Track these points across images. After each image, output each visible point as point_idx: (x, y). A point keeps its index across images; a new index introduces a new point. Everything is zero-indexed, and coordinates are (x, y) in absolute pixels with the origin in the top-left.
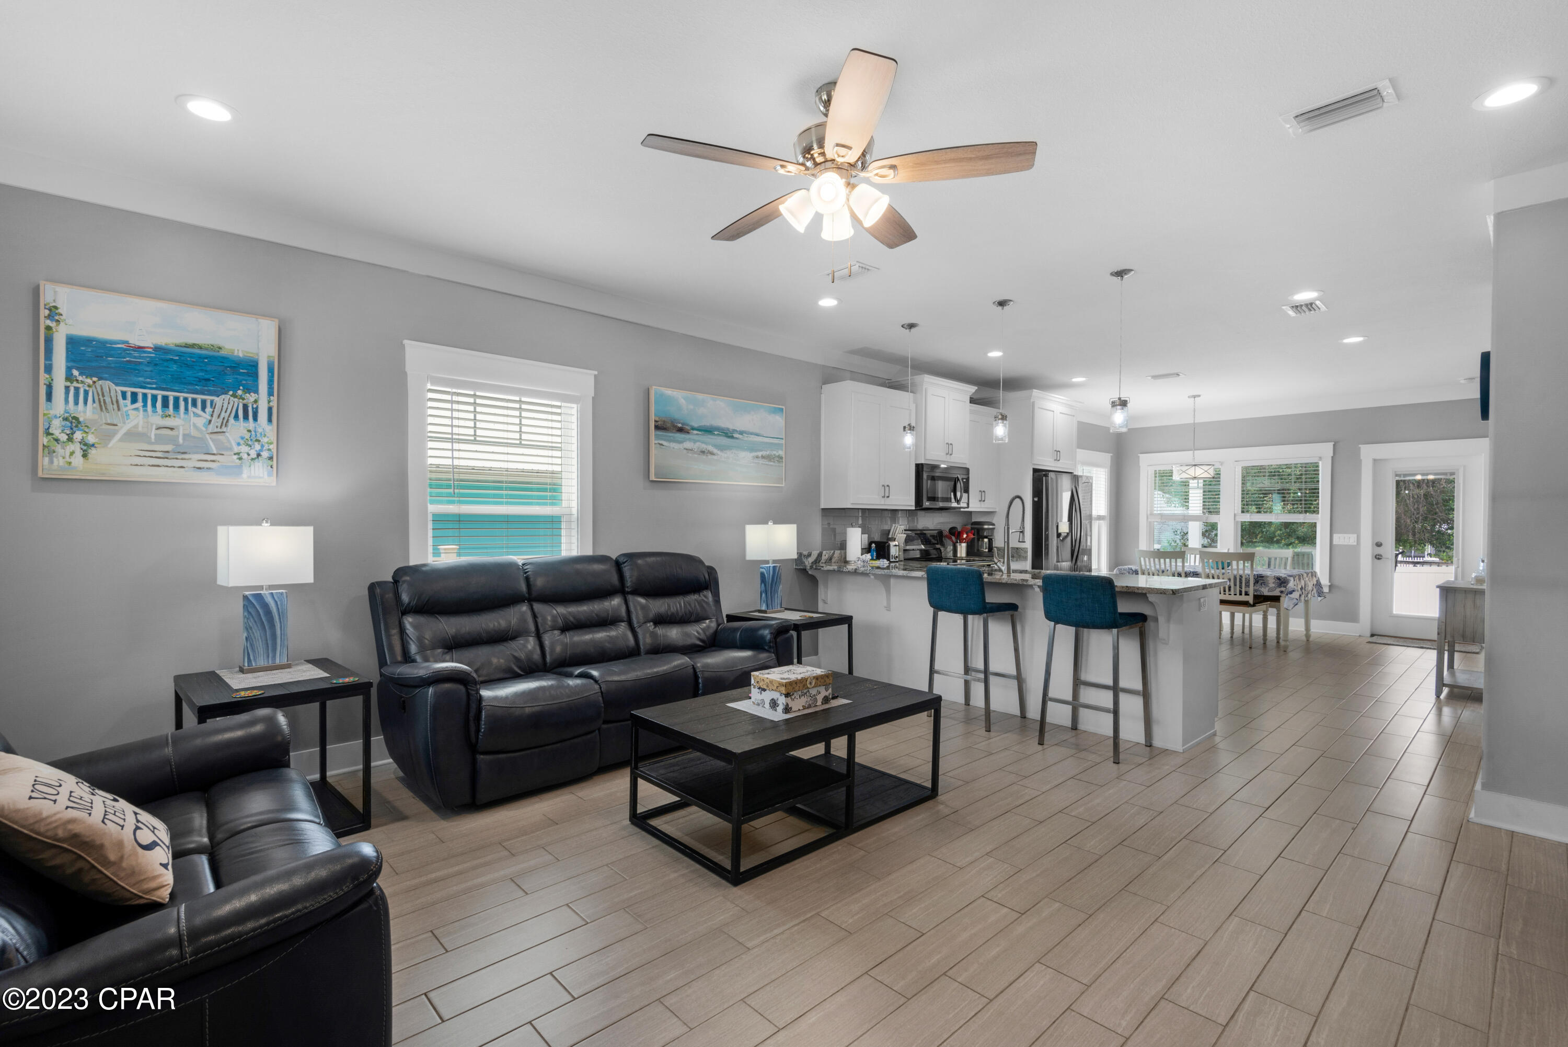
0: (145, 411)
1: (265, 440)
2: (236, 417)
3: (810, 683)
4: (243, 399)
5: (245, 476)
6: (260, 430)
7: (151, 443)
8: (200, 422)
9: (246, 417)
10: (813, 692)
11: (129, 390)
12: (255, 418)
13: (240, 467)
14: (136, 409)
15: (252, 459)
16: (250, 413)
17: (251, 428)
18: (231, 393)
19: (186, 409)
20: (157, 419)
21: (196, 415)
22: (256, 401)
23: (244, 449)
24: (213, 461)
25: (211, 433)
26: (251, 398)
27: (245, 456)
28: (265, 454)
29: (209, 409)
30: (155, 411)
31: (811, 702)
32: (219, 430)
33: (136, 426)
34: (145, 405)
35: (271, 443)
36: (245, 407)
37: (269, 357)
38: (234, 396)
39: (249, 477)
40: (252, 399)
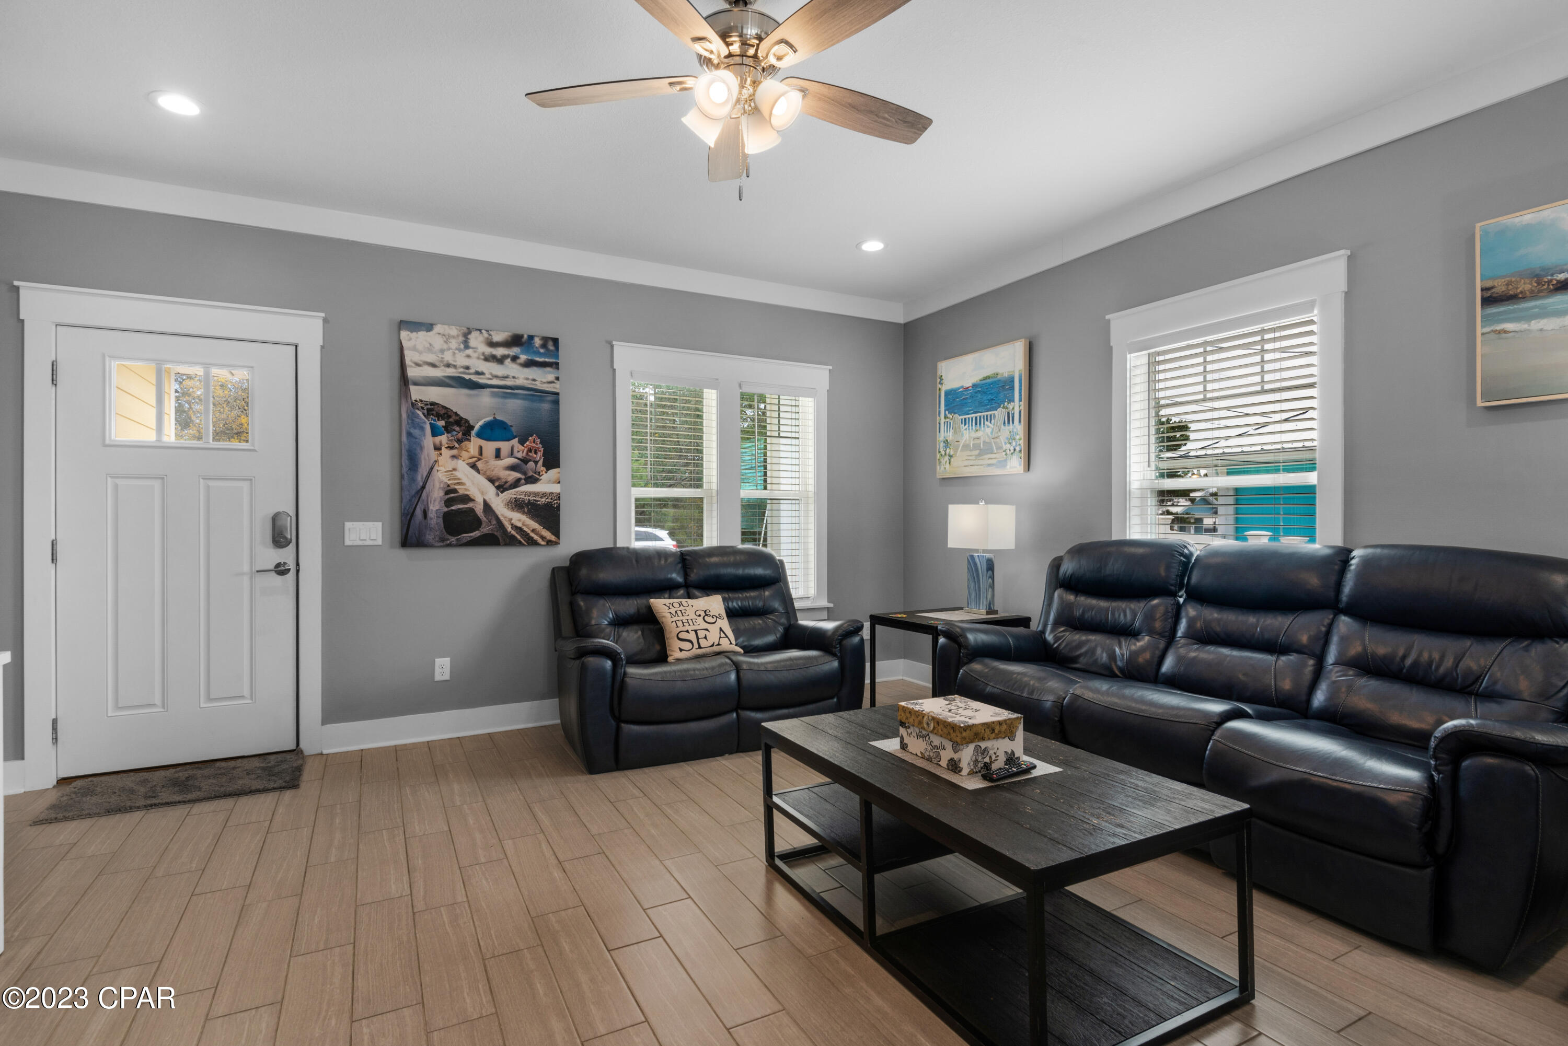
0: (969, 429)
1: (1018, 437)
2: (1004, 423)
3: (928, 724)
4: (1007, 408)
5: (1008, 467)
6: (1015, 430)
7: (971, 450)
8: (988, 431)
9: (1009, 422)
10: (936, 741)
11: (963, 417)
12: (1013, 423)
13: (1006, 461)
14: (966, 429)
15: (1012, 454)
16: (1010, 419)
17: (1011, 430)
18: (1002, 406)
19: (984, 424)
20: (974, 435)
21: (988, 427)
22: (1013, 409)
23: (1008, 446)
24: (995, 459)
25: (993, 438)
26: (1011, 406)
27: (1008, 452)
28: (1018, 449)
29: (993, 421)
30: (972, 429)
31: (931, 754)
32: (996, 435)
33: (966, 441)
34: (969, 426)
35: (1020, 439)
36: (1008, 413)
37: (1020, 371)
38: (1004, 408)
39: (1010, 467)
40: (1011, 408)
